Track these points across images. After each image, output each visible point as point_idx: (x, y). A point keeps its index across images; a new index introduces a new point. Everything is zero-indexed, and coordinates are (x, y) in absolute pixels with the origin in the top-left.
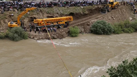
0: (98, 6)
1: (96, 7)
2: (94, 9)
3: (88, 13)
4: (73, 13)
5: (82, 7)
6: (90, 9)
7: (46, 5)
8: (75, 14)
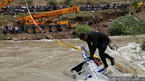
0: (115, 10)
1: (113, 11)
2: (110, 13)
3: (102, 18)
4: (81, 17)
5: (93, 11)
6: (105, 13)
7: (43, 8)
8: (84, 18)
